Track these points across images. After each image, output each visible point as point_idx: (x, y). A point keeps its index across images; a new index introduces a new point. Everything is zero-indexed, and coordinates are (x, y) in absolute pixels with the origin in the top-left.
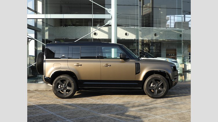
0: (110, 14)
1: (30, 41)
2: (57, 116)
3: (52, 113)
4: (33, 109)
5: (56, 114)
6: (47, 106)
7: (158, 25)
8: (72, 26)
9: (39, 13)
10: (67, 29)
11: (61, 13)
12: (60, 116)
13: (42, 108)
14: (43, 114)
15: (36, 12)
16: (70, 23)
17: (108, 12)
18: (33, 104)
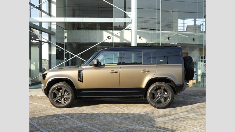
0: (130, 18)
1: (43, 44)
2: (89, 127)
3: (82, 124)
4: (61, 120)
5: (87, 126)
6: (74, 115)
7: (171, 29)
8: (85, 29)
9: (53, 17)
10: (80, 32)
11: (74, 16)
12: (93, 128)
13: (69, 118)
14: (74, 126)
15: (50, 15)
16: (83, 26)
17: (128, 15)
18: (58, 113)
